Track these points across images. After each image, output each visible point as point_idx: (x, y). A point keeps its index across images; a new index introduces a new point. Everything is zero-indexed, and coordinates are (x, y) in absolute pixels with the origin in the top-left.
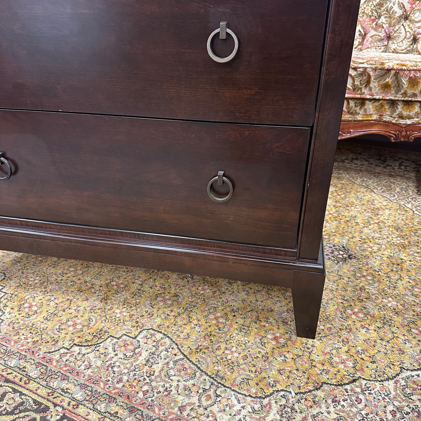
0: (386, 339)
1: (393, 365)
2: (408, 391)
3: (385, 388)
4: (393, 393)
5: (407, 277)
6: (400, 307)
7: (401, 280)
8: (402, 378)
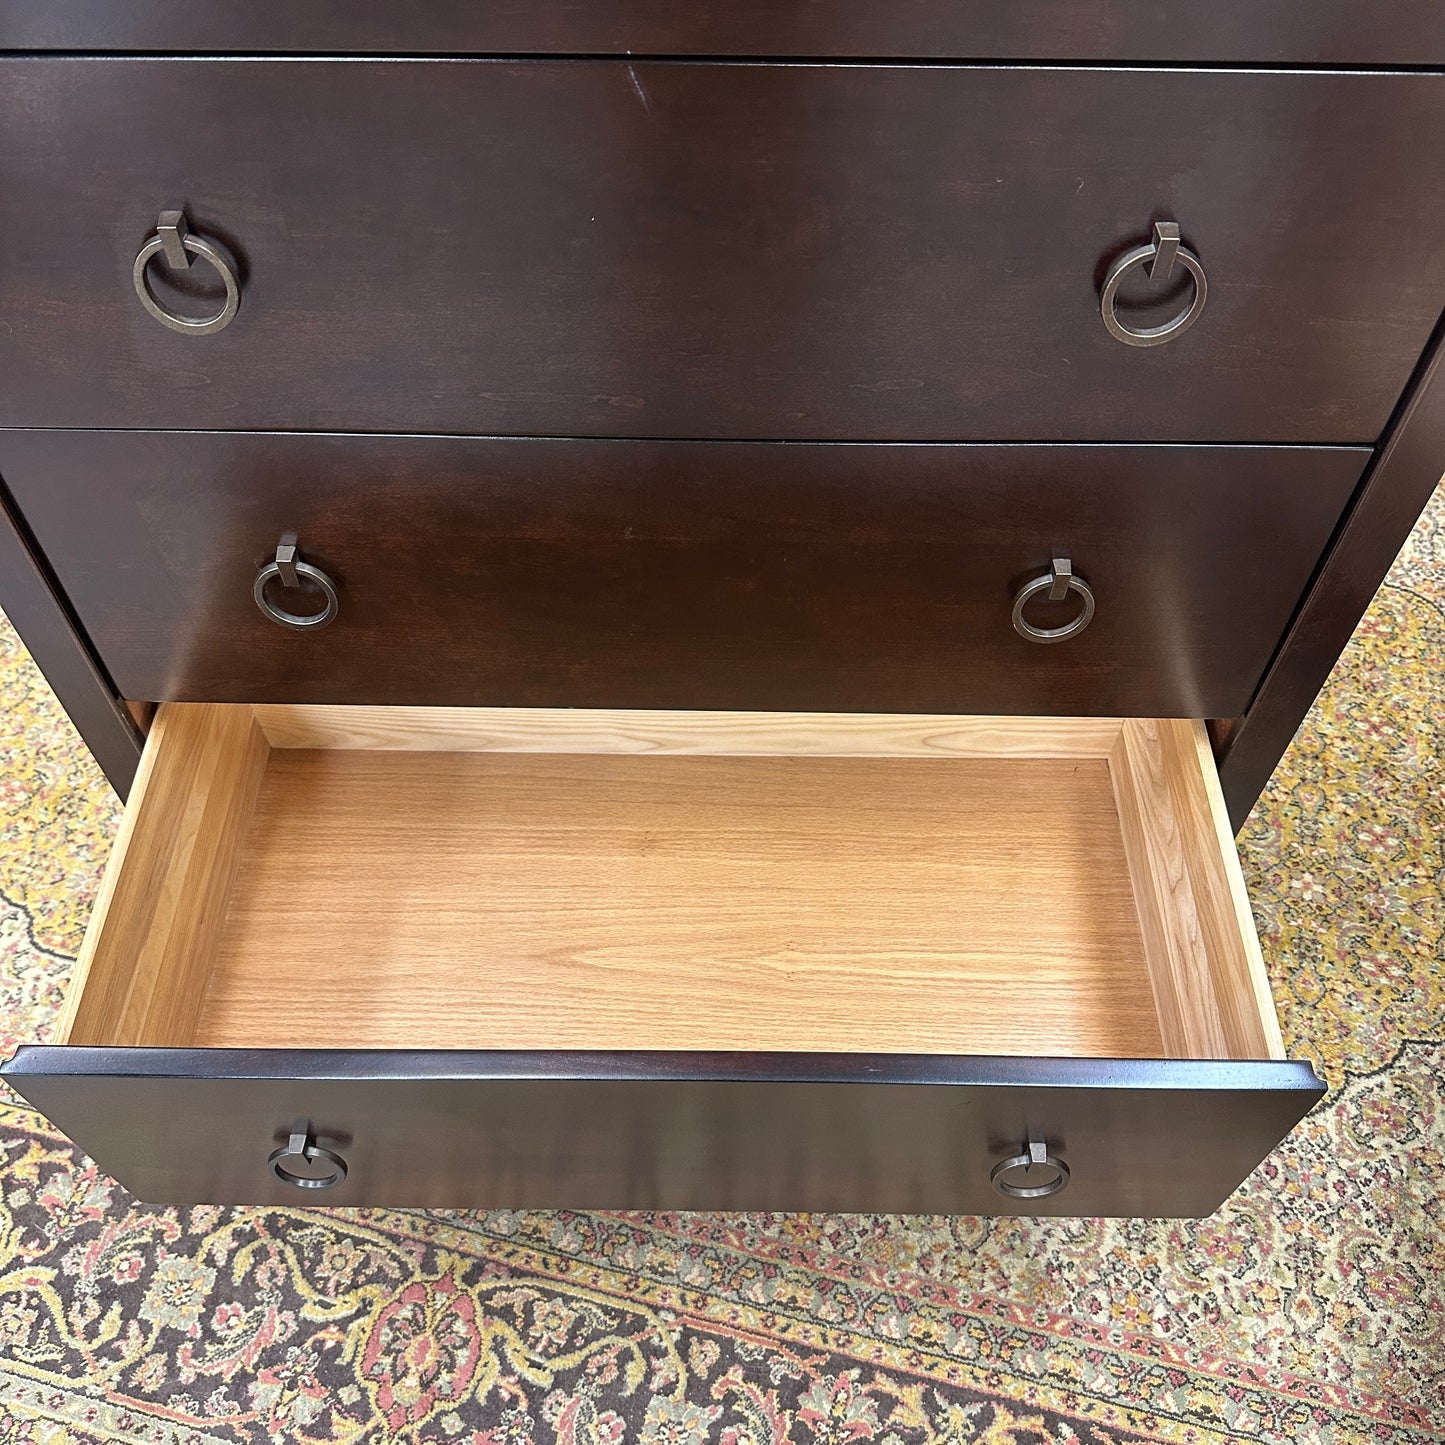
0: (1310, 999)
1: (1330, 1068)
2: (1365, 1129)
3: (1319, 1129)
4: (1336, 1139)
5: (1340, 798)
6: (1332, 898)
7: (1327, 810)
8: (1351, 1100)
